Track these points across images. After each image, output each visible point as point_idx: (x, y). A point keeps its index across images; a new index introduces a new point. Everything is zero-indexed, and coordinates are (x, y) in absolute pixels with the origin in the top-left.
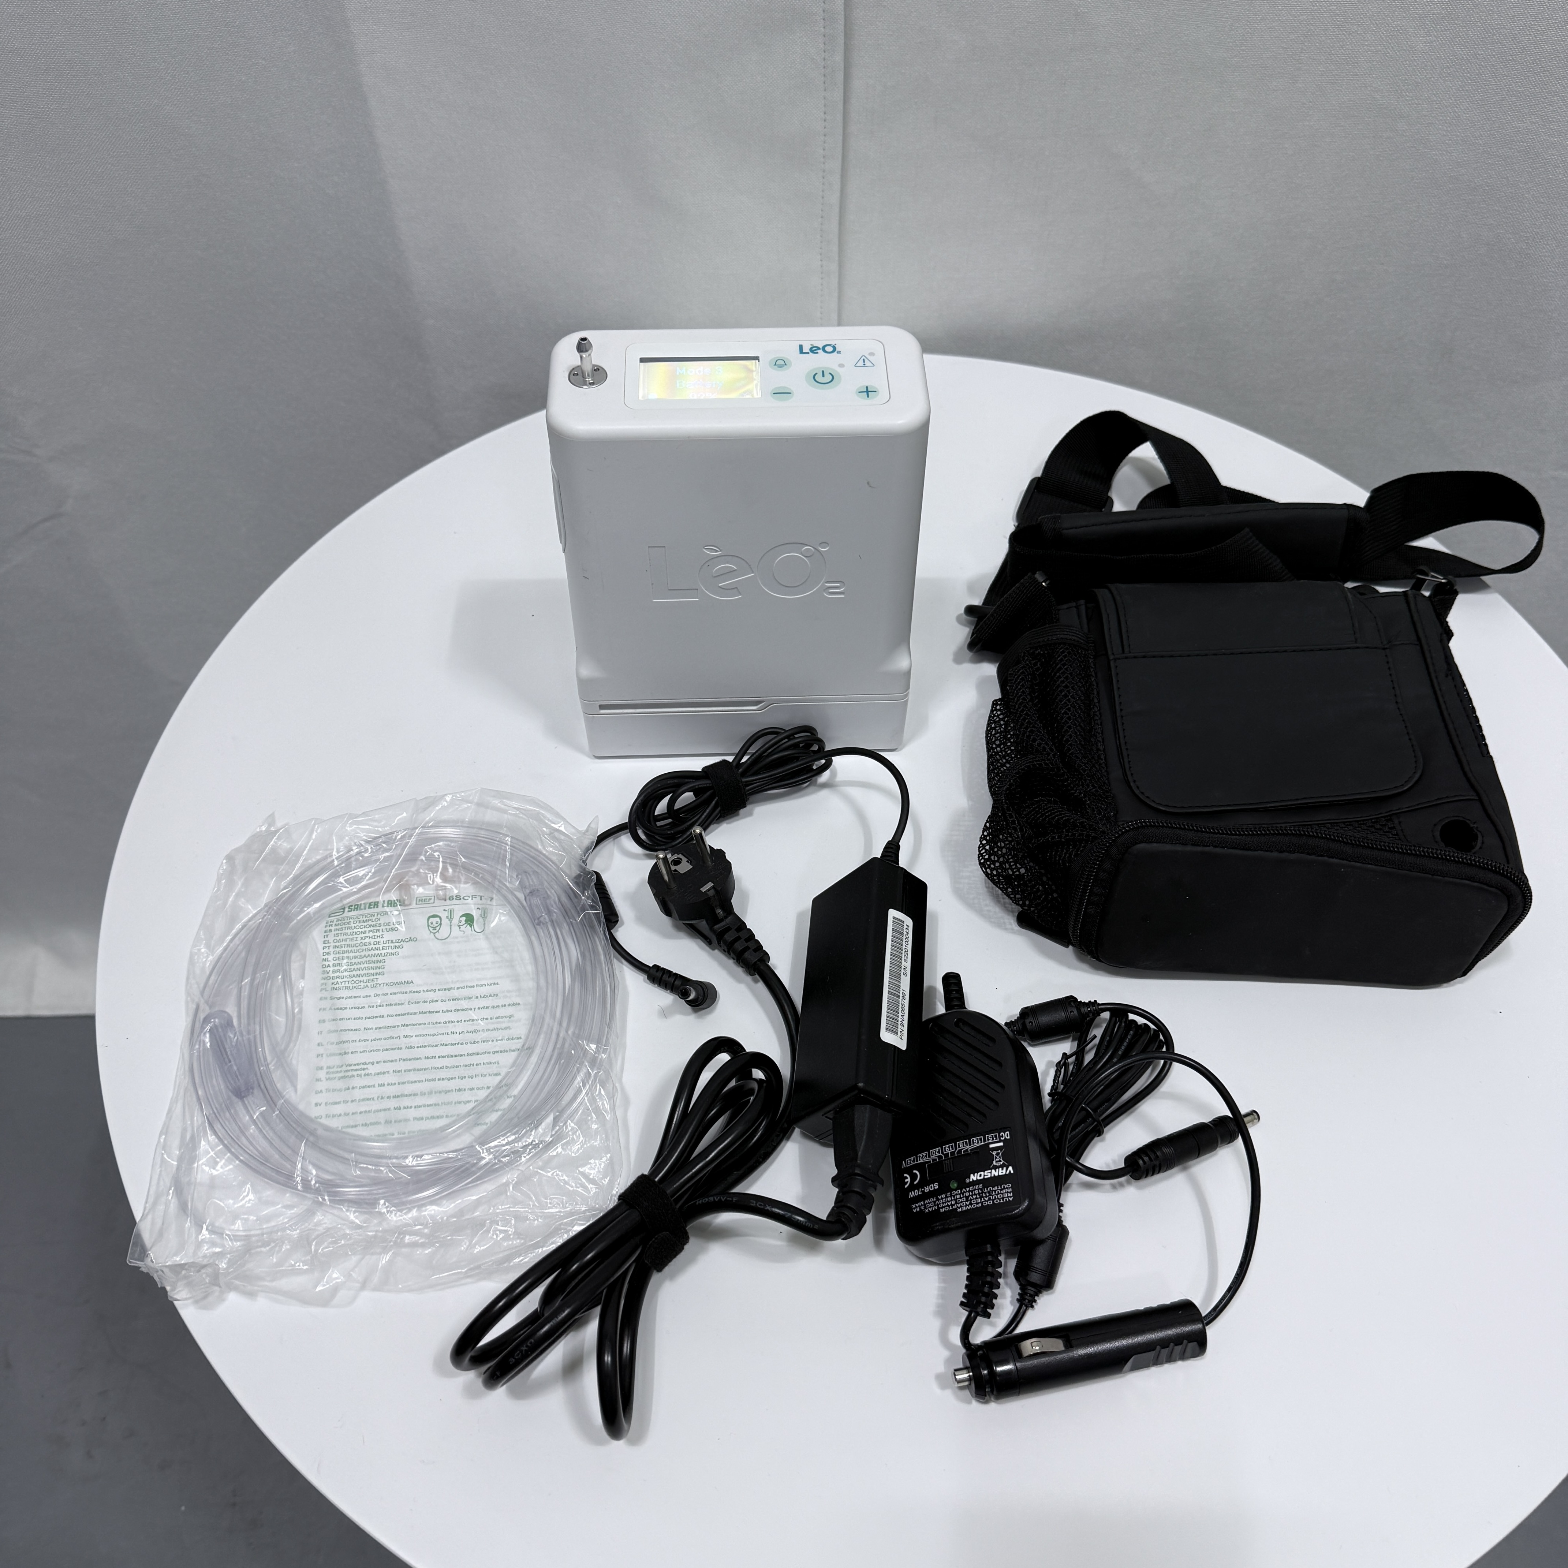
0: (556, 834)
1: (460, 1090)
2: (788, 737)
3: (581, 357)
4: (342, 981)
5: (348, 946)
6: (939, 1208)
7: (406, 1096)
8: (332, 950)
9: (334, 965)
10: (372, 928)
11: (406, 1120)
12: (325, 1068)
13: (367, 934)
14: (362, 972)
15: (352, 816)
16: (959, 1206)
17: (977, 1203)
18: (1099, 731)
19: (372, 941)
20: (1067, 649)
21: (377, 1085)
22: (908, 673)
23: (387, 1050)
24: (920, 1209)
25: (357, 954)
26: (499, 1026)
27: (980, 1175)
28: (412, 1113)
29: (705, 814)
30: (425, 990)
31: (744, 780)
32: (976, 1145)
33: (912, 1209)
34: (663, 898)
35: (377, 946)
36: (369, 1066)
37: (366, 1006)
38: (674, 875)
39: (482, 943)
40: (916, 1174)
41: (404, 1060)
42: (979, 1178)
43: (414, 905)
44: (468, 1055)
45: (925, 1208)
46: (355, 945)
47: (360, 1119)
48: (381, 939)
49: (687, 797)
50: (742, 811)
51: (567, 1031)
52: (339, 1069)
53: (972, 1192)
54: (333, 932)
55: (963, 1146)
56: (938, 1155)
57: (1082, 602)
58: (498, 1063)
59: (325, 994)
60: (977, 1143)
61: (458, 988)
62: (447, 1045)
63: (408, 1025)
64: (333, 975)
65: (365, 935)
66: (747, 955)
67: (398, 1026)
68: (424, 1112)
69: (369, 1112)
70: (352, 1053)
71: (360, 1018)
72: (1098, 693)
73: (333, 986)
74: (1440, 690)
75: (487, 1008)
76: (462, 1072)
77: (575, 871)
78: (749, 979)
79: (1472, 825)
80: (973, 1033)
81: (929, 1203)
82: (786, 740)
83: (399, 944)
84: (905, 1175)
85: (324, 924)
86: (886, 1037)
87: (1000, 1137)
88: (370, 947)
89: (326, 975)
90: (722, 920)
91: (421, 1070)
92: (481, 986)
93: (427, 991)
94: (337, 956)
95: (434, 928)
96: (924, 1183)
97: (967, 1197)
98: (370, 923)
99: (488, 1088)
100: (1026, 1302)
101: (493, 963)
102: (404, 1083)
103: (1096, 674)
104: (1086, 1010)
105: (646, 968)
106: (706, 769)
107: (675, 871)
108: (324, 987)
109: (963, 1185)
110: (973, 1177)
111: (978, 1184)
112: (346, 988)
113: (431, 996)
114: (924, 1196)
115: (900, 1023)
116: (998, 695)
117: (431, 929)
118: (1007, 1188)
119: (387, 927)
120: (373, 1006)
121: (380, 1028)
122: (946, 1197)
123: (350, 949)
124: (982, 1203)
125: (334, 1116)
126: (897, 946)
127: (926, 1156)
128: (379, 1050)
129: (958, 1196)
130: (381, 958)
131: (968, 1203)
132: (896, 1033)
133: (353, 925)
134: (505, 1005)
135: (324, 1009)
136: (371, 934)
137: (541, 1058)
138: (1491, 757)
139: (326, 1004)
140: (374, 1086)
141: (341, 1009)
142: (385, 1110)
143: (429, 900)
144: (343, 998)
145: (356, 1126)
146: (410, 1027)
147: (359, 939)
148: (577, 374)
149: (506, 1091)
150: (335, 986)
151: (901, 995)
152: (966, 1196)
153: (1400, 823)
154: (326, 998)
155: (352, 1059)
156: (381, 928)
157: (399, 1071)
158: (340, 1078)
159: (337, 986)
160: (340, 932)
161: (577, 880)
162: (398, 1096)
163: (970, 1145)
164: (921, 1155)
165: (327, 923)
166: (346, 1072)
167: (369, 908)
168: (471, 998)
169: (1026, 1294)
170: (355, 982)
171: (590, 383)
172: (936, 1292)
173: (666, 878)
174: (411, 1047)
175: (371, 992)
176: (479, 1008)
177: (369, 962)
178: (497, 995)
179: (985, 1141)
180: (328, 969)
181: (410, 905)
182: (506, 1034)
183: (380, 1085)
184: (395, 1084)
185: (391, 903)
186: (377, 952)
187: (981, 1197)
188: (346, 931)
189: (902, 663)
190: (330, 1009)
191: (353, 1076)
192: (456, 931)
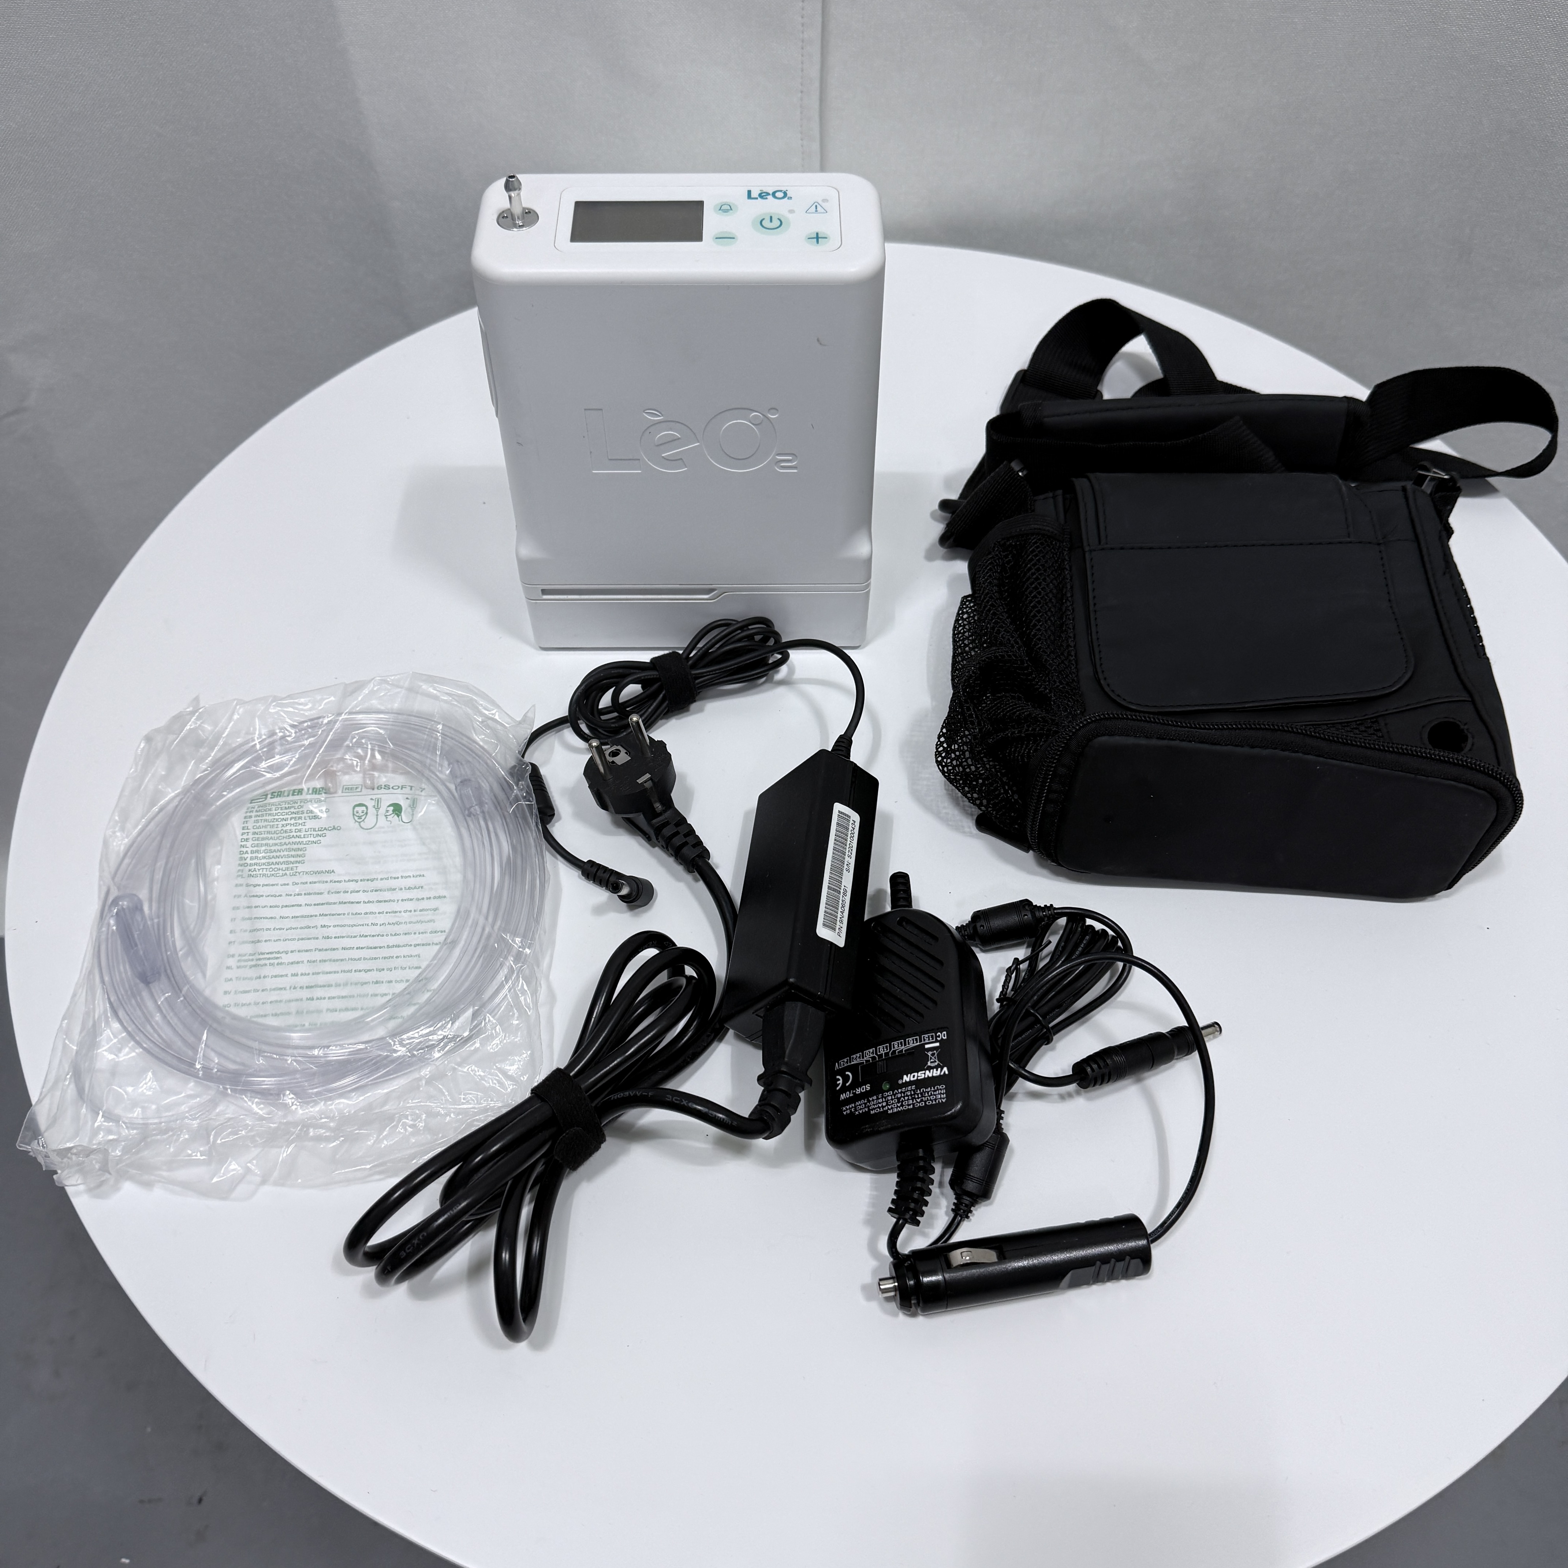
0: (490, 722)
1: (377, 982)
2: (742, 628)
3: (510, 197)
4: (259, 868)
5: (269, 832)
6: (869, 1110)
7: (321, 987)
8: (250, 836)
9: (252, 852)
10: (294, 816)
11: (319, 1011)
12: (237, 955)
13: (289, 822)
14: (281, 860)
15: (275, 699)
16: (890, 1107)
17: (909, 1104)
18: (1071, 627)
19: (293, 828)
20: (1040, 539)
21: (289, 975)
22: (869, 560)
23: (302, 939)
24: (851, 1111)
25: (278, 841)
26: (422, 918)
27: (914, 1076)
28: (325, 1005)
29: (652, 707)
30: (347, 879)
31: (694, 672)
32: (912, 1045)
33: (842, 1111)
34: (598, 790)
35: (298, 834)
36: (283, 955)
37: (284, 894)
38: (611, 767)
39: (409, 833)
40: (848, 1075)
41: (320, 950)
42: (912, 1079)
43: (340, 791)
44: (388, 947)
45: (856, 1110)
46: (275, 832)
47: (269, 1009)
48: (303, 827)
49: (632, 690)
50: (693, 706)
51: (493, 927)
52: (251, 958)
53: (904, 1093)
54: (253, 819)
55: (898, 1046)
56: (872, 1055)
57: (1060, 492)
58: (419, 957)
59: (240, 881)
60: (912, 1043)
61: (382, 879)
62: (366, 936)
63: (326, 915)
64: (251, 862)
65: (286, 822)
66: (685, 850)
67: (316, 916)
68: (338, 1004)
69: (281, 1001)
70: (266, 941)
71: (276, 906)
72: (1072, 587)
73: (250, 873)
74: (1437, 588)
75: (411, 900)
76: (381, 964)
77: (512, 762)
78: (688, 877)
79: (1462, 727)
80: (916, 931)
81: (860, 1105)
82: (739, 631)
83: (322, 832)
84: (838, 1077)
85: (245, 810)
86: (822, 932)
87: (936, 1037)
88: (291, 834)
89: (244, 862)
90: (660, 814)
91: (337, 960)
92: (406, 877)
93: (349, 881)
94: (256, 842)
95: (360, 817)
96: (856, 1084)
97: (899, 1099)
98: (292, 810)
99: (407, 981)
100: (961, 1212)
101: (420, 854)
102: (318, 973)
103: (1071, 567)
104: (1041, 914)
105: (580, 864)
106: (654, 660)
107: (613, 762)
108: (240, 873)
109: (895, 1086)
110: (906, 1078)
111: (911, 1086)
112: (264, 875)
113: (352, 886)
114: (856, 1098)
115: (838, 919)
116: (968, 591)
117: (356, 818)
118: (941, 1089)
119: (310, 815)
120: (291, 895)
121: (297, 917)
122: (878, 1098)
123: (269, 836)
124: (913, 1104)
125: (243, 1005)
126: (842, 840)
127: (860, 1057)
128: (294, 939)
129: (890, 1098)
130: (302, 846)
131: (899, 1105)
132: (835, 929)
133: (275, 812)
134: (430, 898)
135: (239, 896)
136: (293, 821)
137: (464, 952)
138: (1488, 659)
139: (242, 891)
140: (286, 975)
141: (257, 896)
142: (297, 1000)
143: (356, 788)
144: (259, 885)
145: (265, 1016)
146: (328, 917)
147: (280, 826)
148: (507, 217)
149: (425, 985)
150: (252, 873)
151: (842, 891)
152: (897, 1098)
153: (1386, 724)
154: (241, 885)
155: (265, 947)
156: (303, 816)
157: (314, 962)
158: (251, 967)
159: (255, 873)
160: (260, 818)
161: (512, 772)
162: (312, 987)
163: (905, 1045)
164: (854, 1056)
165: (248, 809)
166: (257, 961)
167: (293, 795)
168: (394, 889)
169: (962, 1204)
170: (273, 870)
171: (520, 226)
172: (867, 1200)
173: (602, 770)
174: (328, 938)
175: (290, 880)
176: (402, 900)
177: (290, 850)
178: (422, 887)
179: (921, 1041)
180: (246, 856)
181: (335, 793)
182: (430, 927)
183: (292, 975)
184: (309, 974)
185: (315, 791)
186: (298, 840)
187: (912, 1099)
188: (267, 818)
189: (862, 549)
190: (246, 896)
191: (266, 965)
192: (382, 821)
